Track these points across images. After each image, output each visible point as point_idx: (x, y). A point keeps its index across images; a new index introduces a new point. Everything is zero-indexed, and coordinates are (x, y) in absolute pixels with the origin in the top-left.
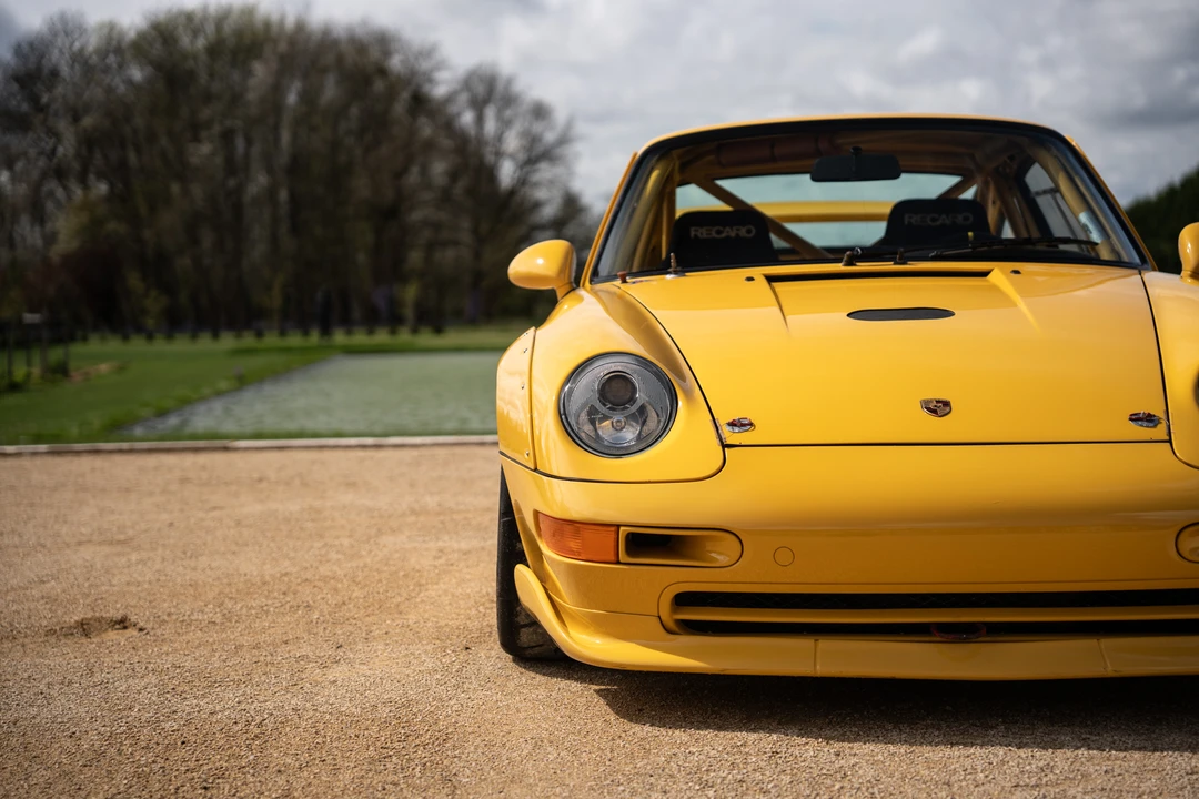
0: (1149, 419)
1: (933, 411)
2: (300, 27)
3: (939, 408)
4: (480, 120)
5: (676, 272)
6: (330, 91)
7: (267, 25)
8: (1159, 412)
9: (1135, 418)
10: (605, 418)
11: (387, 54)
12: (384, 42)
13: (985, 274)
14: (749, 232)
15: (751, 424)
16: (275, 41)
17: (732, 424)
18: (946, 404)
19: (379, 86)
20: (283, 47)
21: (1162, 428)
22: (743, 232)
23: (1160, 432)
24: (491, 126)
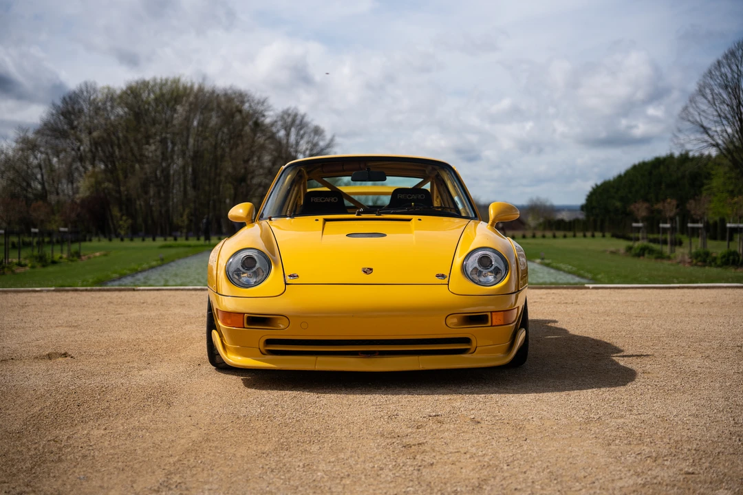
0: (443, 276)
1: (365, 272)
2: (201, 89)
3: (368, 271)
4: (288, 135)
5: (290, 217)
6: (214, 120)
7: (185, 88)
8: (447, 274)
9: (438, 276)
10: (244, 273)
11: (243, 102)
12: (242, 97)
13: (409, 220)
14: (335, 200)
15: (297, 276)
16: (188, 95)
17: (290, 276)
18: (371, 269)
19: (238, 117)
20: (191, 99)
21: (447, 279)
22: (333, 200)
23: (445, 281)
24: (293, 138)
